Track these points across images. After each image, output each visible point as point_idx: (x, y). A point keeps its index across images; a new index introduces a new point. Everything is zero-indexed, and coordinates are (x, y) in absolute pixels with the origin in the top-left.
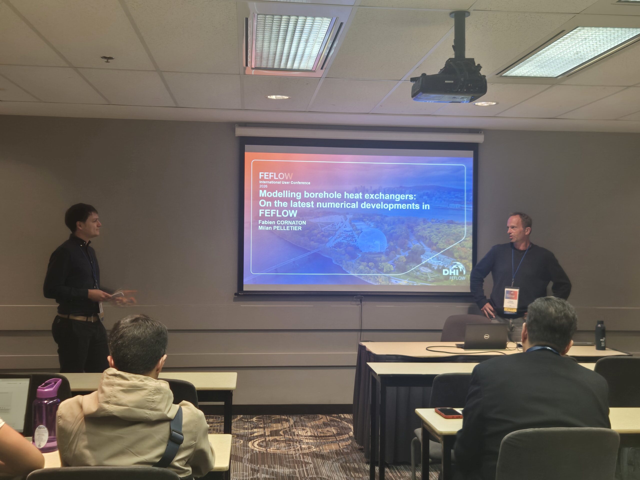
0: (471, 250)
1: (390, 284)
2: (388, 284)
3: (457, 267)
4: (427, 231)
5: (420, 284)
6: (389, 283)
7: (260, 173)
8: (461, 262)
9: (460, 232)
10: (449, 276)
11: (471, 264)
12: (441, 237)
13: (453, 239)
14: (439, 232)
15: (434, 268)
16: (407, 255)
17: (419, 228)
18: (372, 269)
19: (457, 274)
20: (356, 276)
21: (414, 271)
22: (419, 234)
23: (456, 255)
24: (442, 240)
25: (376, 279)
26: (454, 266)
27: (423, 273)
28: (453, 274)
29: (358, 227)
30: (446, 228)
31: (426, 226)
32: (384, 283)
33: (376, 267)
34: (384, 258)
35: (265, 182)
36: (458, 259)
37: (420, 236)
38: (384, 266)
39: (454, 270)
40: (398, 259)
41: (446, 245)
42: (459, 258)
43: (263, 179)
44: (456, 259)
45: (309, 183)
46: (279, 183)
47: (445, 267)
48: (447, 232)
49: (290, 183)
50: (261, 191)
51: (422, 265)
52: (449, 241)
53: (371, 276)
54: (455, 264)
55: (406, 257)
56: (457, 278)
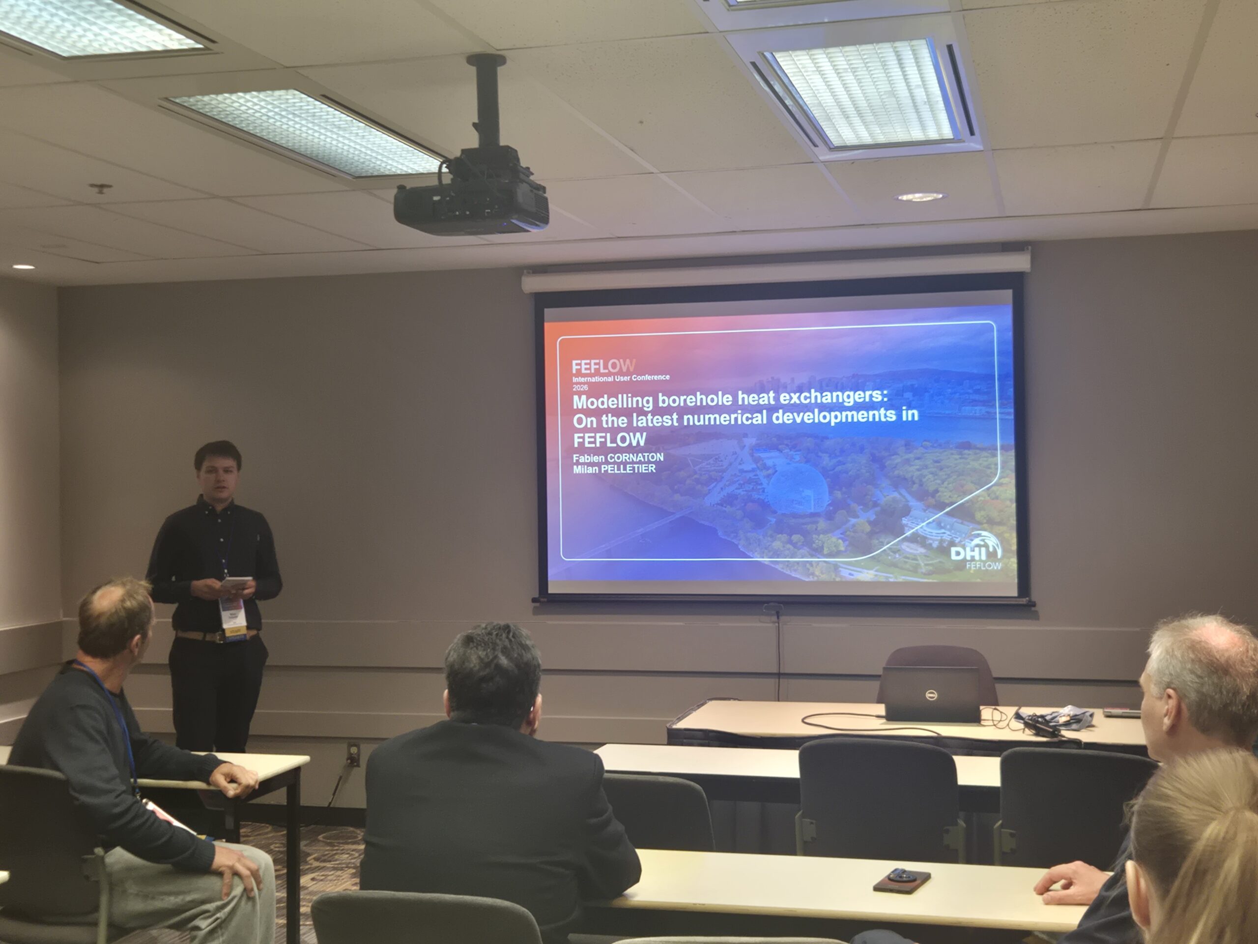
0: (1014, 505)
1: (838, 579)
2: (834, 579)
3: (982, 543)
4: (913, 465)
5: (901, 579)
6: (836, 576)
7: (574, 362)
8: (991, 532)
9: (988, 467)
10: (964, 561)
11: (1014, 535)
12: (946, 479)
13: (972, 482)
14: (941, 469)
15: (931, 544)
16: (873, 517)
17: (897, 460)
18: (799, 549)
19: (984, 558)
20: (766, 563)
21: (889, 552)
22: (896, 472)
23: (979, 516)
24: (948, 484)
25: (809, 569)
26: (977, 541)
27: (908, 555)
28: (973, 557)
29: (769, 463)
30: (956, 459)
31: (911, 456)
32: (824, 577)
33: (808, 543)
34: (822, 524)
35: (582, 380)
36: (985, 526)
37: (899, 476)
38: (823, 543)
39: (977, 549)
40: (854, 526)
41: (956, 496)
42: (986, 523)
43: (579, 373)
44: (979, 525)
45: (668, 377)
46: (610, 379)
47: (957, 542)
48: (957, 468)
49: (631, 379)
50: (576, 398)
51: (907, 539)
52: (962, 486)
53: (798, 563)
54: (979, 535)
55: (870, 523)
56: (984, 566)
